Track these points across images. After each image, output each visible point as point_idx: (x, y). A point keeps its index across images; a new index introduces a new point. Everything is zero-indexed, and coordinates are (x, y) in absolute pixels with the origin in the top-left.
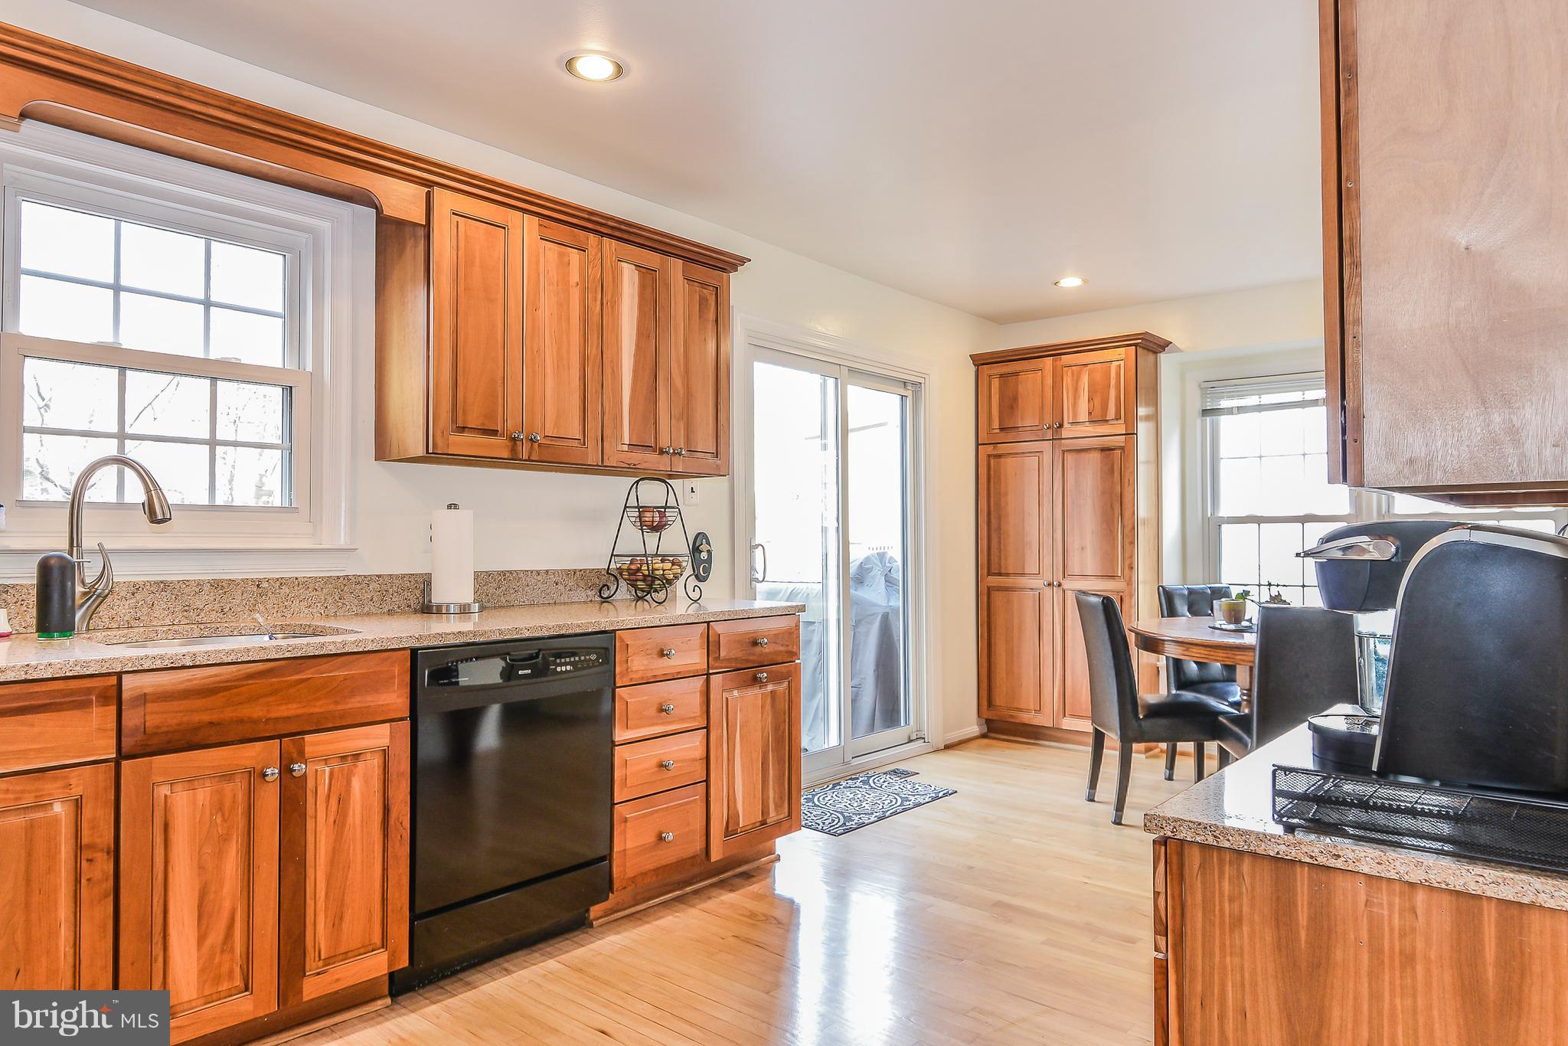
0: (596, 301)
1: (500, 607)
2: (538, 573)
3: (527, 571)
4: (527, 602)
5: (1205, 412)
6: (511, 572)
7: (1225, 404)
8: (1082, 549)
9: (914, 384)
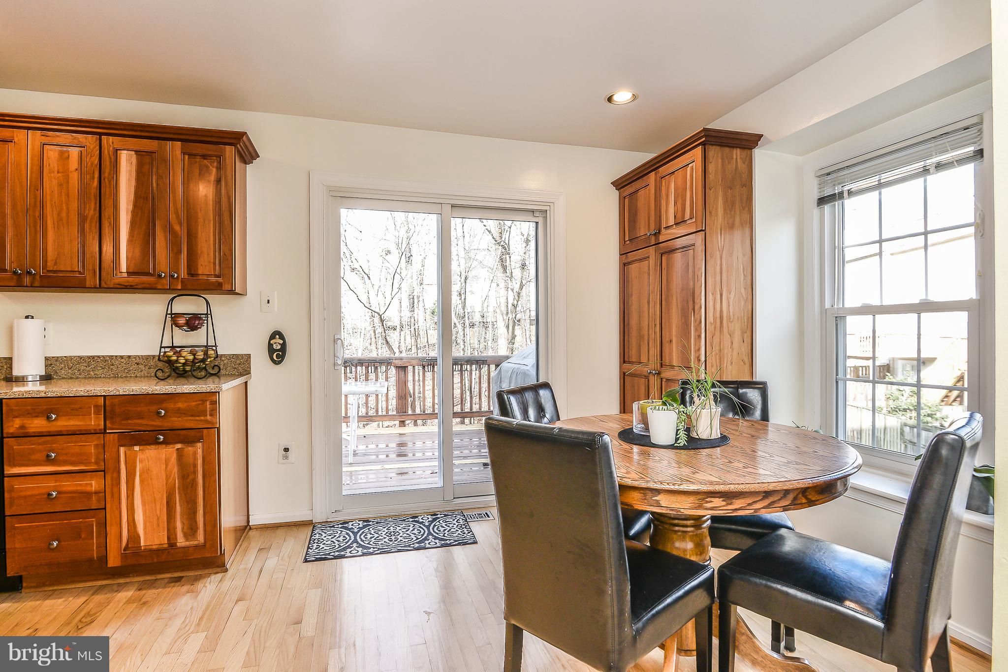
0: (93, 179)
1: (90, 378)
2: (122, 357)
3: (113, 356)
4: (112, 375)
5: (822, 201)
6: (99, 357)
7: (854, 186)
8: (670, 342)
9: (541, 211)
